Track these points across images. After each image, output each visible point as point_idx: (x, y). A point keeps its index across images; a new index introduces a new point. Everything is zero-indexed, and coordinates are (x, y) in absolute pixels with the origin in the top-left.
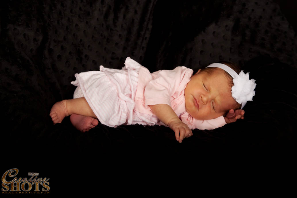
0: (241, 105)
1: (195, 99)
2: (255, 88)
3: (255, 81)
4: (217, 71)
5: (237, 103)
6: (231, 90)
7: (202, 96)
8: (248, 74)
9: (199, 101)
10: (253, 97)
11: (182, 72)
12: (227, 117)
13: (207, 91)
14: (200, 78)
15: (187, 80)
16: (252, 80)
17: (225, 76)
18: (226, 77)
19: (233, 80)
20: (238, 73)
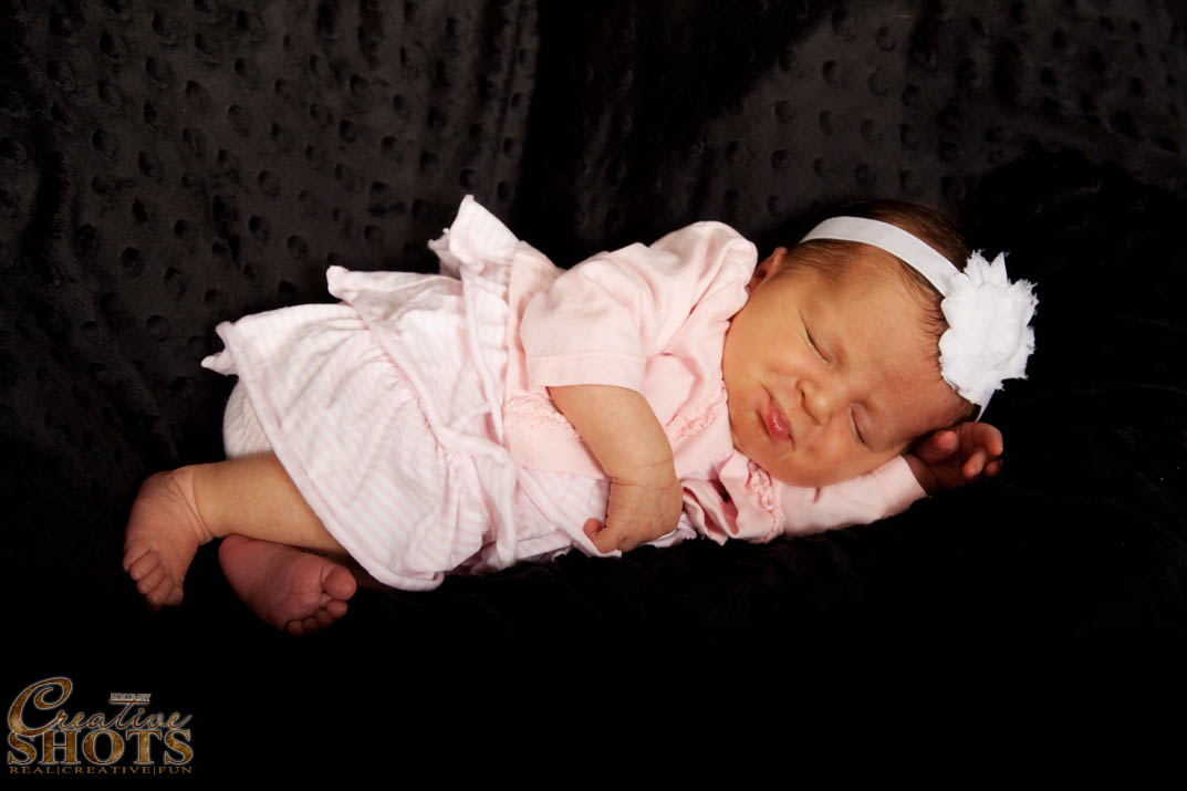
3: (1030, 287)
7: (808, 389)
8: (1000, 260)
13: (825, 362)
17: (903, 290)
18: (907, 296)
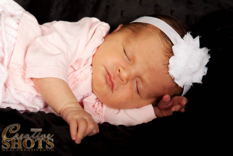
0: (182, 89)
1: (108, 74)
2: (208, 63)
3: (208, 50)
4: (148, 29)
5: (177, 85)
6: (169, 64)
7: (121, 70)
8: (198, 38)
9: (114, 77)
10: (204, 77)
11: (91, 27)
12: (158, 107)
13: (128, 61)
14: (120, 37)
15: (98, 40)
16: (204, 49)
17: (160, 40)
18: (161, 42)
19: (173, 47)
20: (182, 36)
